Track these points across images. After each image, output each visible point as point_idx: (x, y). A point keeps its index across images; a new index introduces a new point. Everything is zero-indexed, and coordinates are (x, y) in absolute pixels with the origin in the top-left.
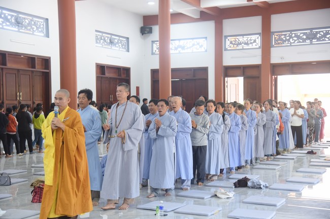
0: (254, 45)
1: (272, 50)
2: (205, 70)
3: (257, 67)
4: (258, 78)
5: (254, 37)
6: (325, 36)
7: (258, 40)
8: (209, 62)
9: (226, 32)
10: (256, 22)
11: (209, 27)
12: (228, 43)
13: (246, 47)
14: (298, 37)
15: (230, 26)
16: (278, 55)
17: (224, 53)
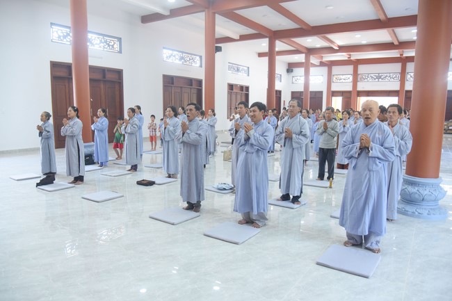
0: (348, 81)
1: (358, 83)
2: (321, 92)
3: (350, 92)
4: (350, 98)
5: (349, 76)
6: (385, 77)
7: (351, 78)
8: (324, 89)
9: (333, 73)
10: (350, 68)
11: (325, 69)
12: (334, 78)
13: (344, 81)
14: (372, 77)
15: (335, 69)
16: (361, 86)
17: (332, 84)
